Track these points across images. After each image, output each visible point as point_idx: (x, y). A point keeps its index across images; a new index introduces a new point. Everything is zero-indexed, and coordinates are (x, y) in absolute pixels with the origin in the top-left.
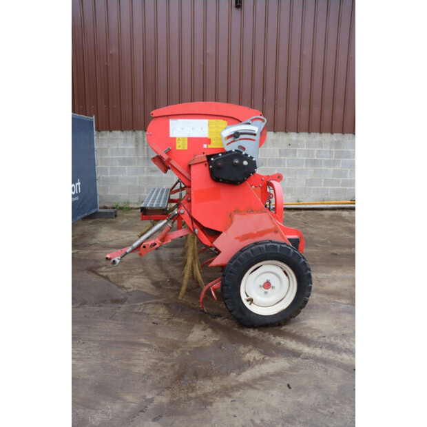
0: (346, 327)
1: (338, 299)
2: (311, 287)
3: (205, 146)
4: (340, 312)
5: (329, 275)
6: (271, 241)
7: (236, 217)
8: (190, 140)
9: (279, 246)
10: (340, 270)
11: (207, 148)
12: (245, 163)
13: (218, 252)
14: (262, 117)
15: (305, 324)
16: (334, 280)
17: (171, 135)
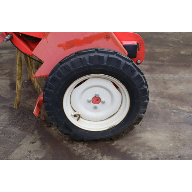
0: (184, 145)
1: (181, 106)
2: (147, 103)
4: (180, 123)
5: (176, 76)
6: (96, 50)
9: (105, 56)
10: (188, 70)
13: (40, 63)
15: (140, 138)
16: (180, 82)
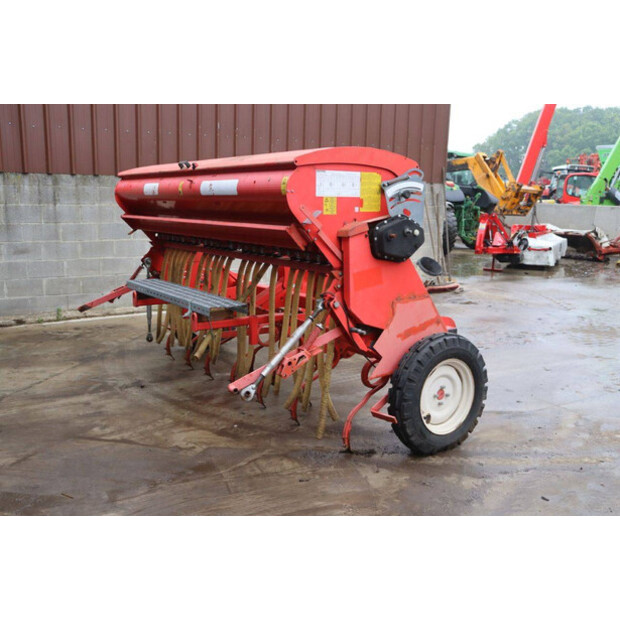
3: (357, 209)
7: (399, 307)
8: (340, 200)
11: (359, 213)
12: (417, 232)
14: (418, 170)
17: (318, 194)
